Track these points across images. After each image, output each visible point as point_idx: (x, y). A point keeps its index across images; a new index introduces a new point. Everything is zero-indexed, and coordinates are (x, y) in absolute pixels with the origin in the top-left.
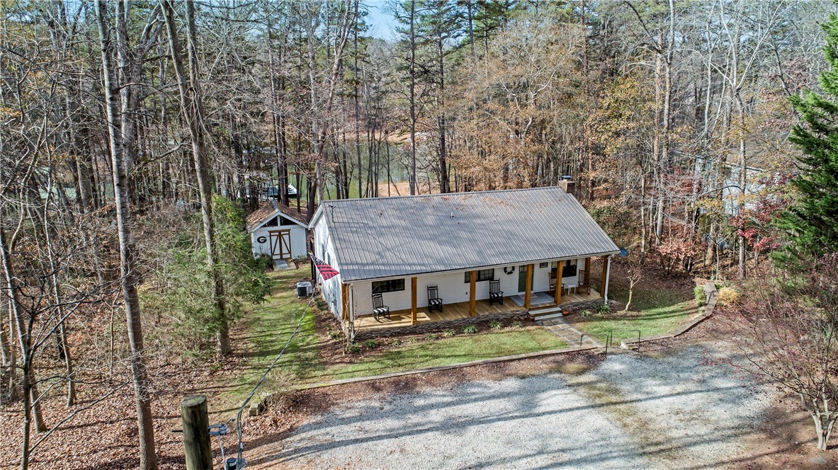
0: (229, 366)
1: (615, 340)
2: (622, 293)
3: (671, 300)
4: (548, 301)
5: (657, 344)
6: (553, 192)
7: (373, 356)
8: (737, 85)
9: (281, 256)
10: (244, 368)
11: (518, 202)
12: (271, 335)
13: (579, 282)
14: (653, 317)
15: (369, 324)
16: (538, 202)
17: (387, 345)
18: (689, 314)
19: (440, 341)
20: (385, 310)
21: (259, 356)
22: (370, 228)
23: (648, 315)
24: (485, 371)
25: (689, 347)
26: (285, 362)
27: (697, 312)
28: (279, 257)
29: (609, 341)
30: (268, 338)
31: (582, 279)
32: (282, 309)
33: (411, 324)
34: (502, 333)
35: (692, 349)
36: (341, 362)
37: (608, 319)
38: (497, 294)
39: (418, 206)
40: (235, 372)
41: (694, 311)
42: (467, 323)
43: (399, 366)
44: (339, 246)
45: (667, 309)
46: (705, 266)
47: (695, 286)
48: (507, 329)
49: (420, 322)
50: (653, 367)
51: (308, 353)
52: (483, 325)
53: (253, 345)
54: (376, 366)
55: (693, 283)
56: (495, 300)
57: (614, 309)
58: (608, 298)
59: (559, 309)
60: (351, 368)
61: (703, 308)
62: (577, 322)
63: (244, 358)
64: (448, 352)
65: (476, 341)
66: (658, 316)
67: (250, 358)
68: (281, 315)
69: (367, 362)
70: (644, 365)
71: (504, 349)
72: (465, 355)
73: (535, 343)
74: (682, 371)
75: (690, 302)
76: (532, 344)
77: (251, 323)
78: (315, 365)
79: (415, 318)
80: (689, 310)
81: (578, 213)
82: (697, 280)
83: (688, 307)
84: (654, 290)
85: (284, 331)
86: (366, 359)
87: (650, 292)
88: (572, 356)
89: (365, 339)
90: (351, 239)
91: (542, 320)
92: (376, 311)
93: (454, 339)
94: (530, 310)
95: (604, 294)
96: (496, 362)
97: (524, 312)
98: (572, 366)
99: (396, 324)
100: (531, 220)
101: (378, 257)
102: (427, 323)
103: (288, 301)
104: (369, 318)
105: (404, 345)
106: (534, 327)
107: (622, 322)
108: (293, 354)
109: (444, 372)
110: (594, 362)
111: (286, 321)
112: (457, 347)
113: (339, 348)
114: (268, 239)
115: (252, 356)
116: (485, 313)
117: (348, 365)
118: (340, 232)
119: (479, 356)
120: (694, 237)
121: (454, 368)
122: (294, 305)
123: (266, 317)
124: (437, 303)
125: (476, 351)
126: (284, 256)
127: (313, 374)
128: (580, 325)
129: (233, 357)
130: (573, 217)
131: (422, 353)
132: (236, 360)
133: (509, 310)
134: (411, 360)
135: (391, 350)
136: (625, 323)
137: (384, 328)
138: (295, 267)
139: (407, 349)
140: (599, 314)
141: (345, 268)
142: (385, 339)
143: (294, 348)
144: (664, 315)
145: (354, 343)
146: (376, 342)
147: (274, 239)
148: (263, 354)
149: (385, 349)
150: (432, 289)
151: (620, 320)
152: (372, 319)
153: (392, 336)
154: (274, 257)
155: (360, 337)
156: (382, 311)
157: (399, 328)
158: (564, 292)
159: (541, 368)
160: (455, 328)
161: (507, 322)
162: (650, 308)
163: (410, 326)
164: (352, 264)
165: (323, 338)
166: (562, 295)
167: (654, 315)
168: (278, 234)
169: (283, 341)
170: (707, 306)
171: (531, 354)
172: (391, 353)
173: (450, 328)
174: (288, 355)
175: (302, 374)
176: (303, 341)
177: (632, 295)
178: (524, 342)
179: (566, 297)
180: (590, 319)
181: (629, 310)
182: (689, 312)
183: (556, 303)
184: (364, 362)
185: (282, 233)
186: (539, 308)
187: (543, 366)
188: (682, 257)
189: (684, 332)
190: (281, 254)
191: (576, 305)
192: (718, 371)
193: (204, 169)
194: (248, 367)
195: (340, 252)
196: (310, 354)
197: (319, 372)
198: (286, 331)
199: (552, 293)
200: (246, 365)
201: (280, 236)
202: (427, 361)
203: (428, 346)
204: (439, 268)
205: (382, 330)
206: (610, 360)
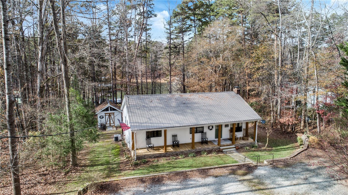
0: (75, 171)
1: (261, 161)
2: (263, 140)
3: (287, 143)
4: (229, 142)
5: (282, 162)
6: (231, 94)
7: (145, 167)
8: (312, 45)
9: (110, 125)
10: (82, 172)
11: (214, 97)
12: (98, 157)
13: (243, 134)
14: (279, 150)
15: (144, 152)
16: (224, 98)
17: (152, 162)
18: (296, 149)
19: (177, 160)
20: (152, 145)
21: (91, 166)
22: (146, 107)
23: (276, 150)
24: (197, 174)
25: (298, 163)
26: (102, 169)
27: (299, 148)
28: (109, 125)
29: (258, 161)
30: (96, 159)
31: (245, 133)
32: (106, 146)
33: (164, 152)
34: (207, 157)
35: (299, 164)
36: (128, 170)
37: (257, 151)
38: (205, 139)
39: (168, 98)
40: (77, 174)
41: (298, 147)
42: (191, 152)
43: (157, 171)
44: (130, 115)
45: (285, 147)
46: (301, 130)
47: (297, 137)
48: (209, 155)
49: (168, 151)
50: (280, 172)
51: (114, 165)
52: (198, 153)
53: (89, 162)
54: (145, 171)
55: (296, 136)
56: (204, 142)
57: (260, 147)
58: (257, 142)
59: (234, 146)
60: (133, 172)
61: (302, 146)
62: (243, 152)
63: (83, 168)
64: (181, 165)
65: (194, 160)
66: (281, 150)
67: (86, 167)
68: (105, 149)
69: (141, 170)
70: (276, 171)
71: (208, 164)
72: (189, 167)
73: (222, 161)
74: (295, 174)
75: (296, 144)
76: (221, 162)
77: (91, 152)
78: (116, 171)
79: (166, 149)
80: (296, 147)
81: (242, 102)
82: (298, 134)
83: (295, 146)
84: (278, 139)
85: (105, 156)
86: (141, 168)
87: (276, 140)
88: (240, 167)
89: (142, 159)
90: (137, 112)
91: (226, 151)
92: (148, 146)
93: (184, 159)
94: (220, 146)
95: (255, 140)
96: (203, 169)
97: (218, 147)
98: (240, 172)
99: (157, 152)
100: (221, 105)
101: (149, 120)
102: (171, 152)
103: (110, 143)
104: (144, 149)
105: (160, 162)
106: (222, 154)
107: (264, 152)
108: (107, 166)
109: (177, 174)
110: (251, 170)
111: (107, 151)
112: (185, 163)
113: (129, 163)
114: (104, 117)
115: (87, 167)
116: (199, 148)
117: (132, 171)
118: (131, 109)
119: (195, 167)
120: (295, 115)
121: (183, 172)
122: (112, 145)
123: (98, 150)
124: (177, 143)
125: (194, 165)
126: (111, 125)
127: (115, 175)
128: (244, 153)
129: (78, 167)
130: (240, 104)
131: (168, 165)
132: (79, 168)
133: (210, 147)
134: (162, 169)
135: (153, 164)
136: (265, 153)
137: (151, 154)
138: (116, 129)
139: (161, 164)
140: (253, 149)
141: (133, 124)
142: (151, 159)
143: (108, 163)
144: (284, 149)
145: (136, 160)
146: (146, 161)
147: (107, 117)
148: (92, 166)
149: (151, 164)
150: (174, 136)
151: (263, 151)
152: (146, 150)
153: (155, 157)
154: (107, 125)
155: (139, 158)
156: (150, 146)
157: (158, 154)
158: (236, 139)
159: (225, 173)
160: (185, 154)
161: (210, 152)
162: (277, 146)
163: (163, 153)
164: (136, 123)
165: (122, 159)
166: (235, 140)
167: (279, 149)
168: (109, 114)
169: (103, 160)
170: (304, 145)
171: (220, 166)
172: (153, 166)
173: (182, 154)
174: (104, 166)
175: (109, 175)
176: (113, 160)
177: (268, 141)
178: (218, 161)
179: (237, 141)
180: (249, 151)
181: (267, 147)
182: (296, 148)
183: (233, 144)
184: (140, 170)
185: (111, 114)
186: (224, 146)
187: (225, 171)
188: (290, 124)
189: (294, 156)
190: (110, 124)
191: (242, 145)
192: (313, 174)
193: (66, 76)
194: (84, 171)
195: (131, 117)
196: (115, 166)
197: (117, 174)
198: (106, 156)
199: (230, 139)
200: (83, 171)
201: (110, 116)
202: (170, 169)
203: (171, 163)
204: (177, 125)
205: (150, 154)
206: (259, 169)
